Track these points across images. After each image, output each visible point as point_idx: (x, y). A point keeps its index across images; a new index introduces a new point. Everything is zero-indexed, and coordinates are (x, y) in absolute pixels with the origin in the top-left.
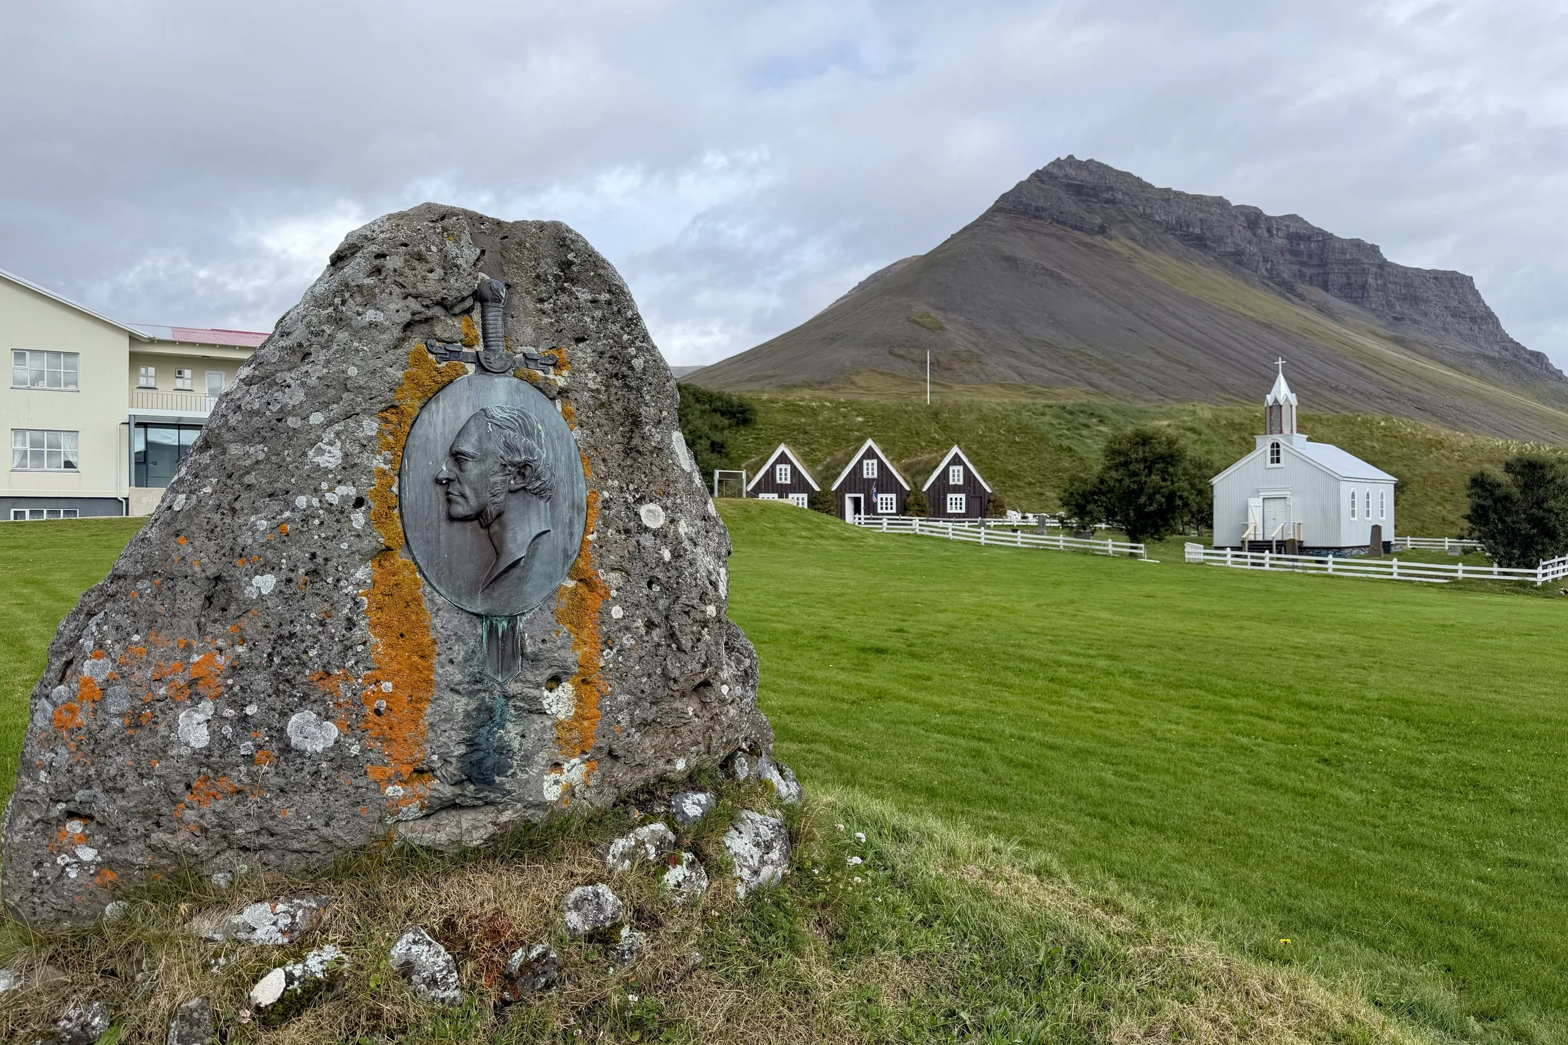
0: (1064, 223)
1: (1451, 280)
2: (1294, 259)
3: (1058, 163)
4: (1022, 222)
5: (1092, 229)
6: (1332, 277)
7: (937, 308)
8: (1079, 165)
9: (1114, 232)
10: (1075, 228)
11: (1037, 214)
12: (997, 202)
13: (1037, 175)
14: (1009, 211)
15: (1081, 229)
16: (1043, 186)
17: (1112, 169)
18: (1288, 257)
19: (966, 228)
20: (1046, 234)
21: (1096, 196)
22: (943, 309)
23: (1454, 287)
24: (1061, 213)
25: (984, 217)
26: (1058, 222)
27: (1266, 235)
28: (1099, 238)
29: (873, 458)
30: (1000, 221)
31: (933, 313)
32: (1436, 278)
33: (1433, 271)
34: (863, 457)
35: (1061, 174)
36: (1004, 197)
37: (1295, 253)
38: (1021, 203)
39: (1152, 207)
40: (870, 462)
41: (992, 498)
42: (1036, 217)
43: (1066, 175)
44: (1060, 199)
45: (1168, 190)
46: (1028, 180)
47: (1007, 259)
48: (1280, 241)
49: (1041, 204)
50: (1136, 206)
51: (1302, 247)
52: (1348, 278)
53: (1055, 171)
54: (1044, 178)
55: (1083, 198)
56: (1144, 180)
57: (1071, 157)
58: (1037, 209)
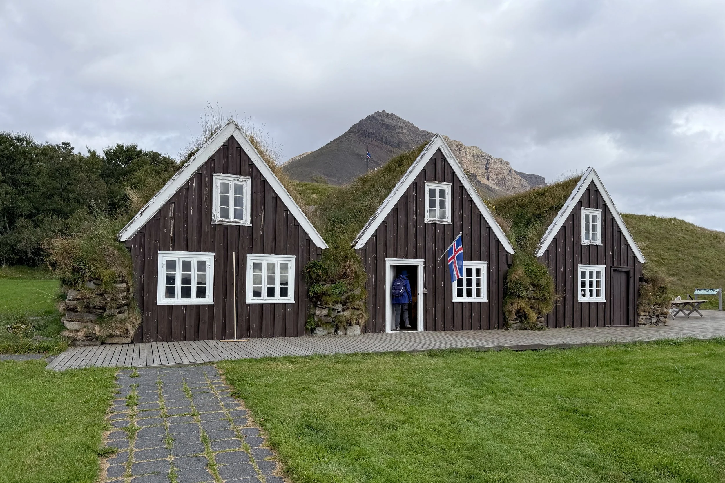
0: (381, 141)
1: (536, 178)
2: (475, 166)
3: (378, 113)
4: (363, 139)
5: (394, 145)
6: (490, 174)
7: (325, 174)
8: (388, 115)
9: (403, 147)
10: (386, 143)
11: (370, 135)
12: (351, 128)
13: (369, 117)
14: (357, 133)
15: (389, 144)
16: (372, 123)
17: (401, 119)
18: (473, 164)
19: (337, 139)
20: (374, 145)
21: (395, 130)
22: (327, 175)
23: (537, 182)
24: (380, 136)
25: (345, 135)
26: (379, 140)
27: (465, 154)
28: (397, 149)
29: (444, 180)
30: (353, 137)
31: (323, 176)
32: (530, 178)
33: (529, 174)
34: (424, 176)
35: (379, 118)
36: (354, 126)
37: (475, 163)
38: (362, 130)
39: (418, 138)
40: (438, 187)
41: (648, 275)
42: (369, 137)
43: (382, 119)
44: (379, 129)
45: (425, 131)
46: (365, 120)
47: (357, 154)
48: (470, 158)
49: (371, 131)
50: (412, 137)
51: (479, 160)
52: (497, 175)
53: (377, 117)
54: (372, 120)
55: (389, 130)
56: (415, 125)
57: (384, 111)
58: (369, 133)
